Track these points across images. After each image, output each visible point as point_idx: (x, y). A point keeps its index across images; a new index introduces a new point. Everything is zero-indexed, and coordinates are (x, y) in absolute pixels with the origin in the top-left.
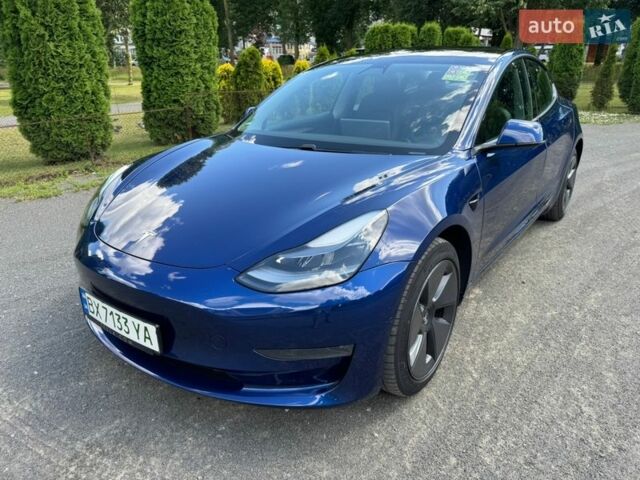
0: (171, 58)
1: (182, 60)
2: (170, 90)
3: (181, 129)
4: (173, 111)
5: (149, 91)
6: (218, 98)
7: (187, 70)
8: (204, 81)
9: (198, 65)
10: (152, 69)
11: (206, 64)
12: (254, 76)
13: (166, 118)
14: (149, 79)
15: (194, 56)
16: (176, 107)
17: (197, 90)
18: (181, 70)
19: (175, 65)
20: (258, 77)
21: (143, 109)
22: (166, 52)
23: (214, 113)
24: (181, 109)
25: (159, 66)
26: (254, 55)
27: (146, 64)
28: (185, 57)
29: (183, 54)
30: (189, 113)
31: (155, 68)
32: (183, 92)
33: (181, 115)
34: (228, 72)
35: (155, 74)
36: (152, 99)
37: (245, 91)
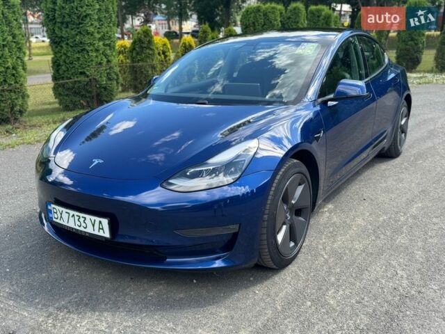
0: (78, 37)
1: (87, 39)
2: (77, 64)
3: (86, 97)
4: (79, 82)
5: (59, 65)
6: (117, 69)
7: (92, 48)
8: (106, 56)
9: (101, 43)
10: (62, 47)
11: (107, 42)
12: (148, 51)
13: (74, 87)
14: (59, 55)
15: (98, 36)
16: (82, 78)
17: (100, 64)
18: (87, 48)
19: (81, 42)
20: (151, 52)
21: (53, 80)
22: (73, 33)
23: (115, 82)
24: (87, 79)
25: (67, 44)
26: (148, 34)
27: (56, 43)
28: (89, 36)
29: (88, 34)
30: (94, 84)
31: (64, 46)
32: (89, 66)
33: (87, 85)
34: (125, 47)
35: (64, 51)
36: (61, 72)
37: (140, 64)
